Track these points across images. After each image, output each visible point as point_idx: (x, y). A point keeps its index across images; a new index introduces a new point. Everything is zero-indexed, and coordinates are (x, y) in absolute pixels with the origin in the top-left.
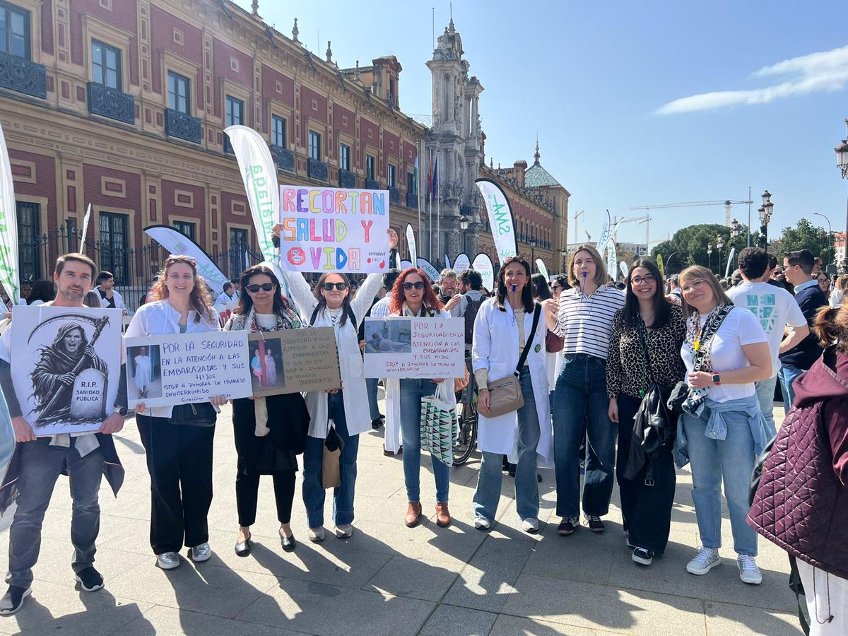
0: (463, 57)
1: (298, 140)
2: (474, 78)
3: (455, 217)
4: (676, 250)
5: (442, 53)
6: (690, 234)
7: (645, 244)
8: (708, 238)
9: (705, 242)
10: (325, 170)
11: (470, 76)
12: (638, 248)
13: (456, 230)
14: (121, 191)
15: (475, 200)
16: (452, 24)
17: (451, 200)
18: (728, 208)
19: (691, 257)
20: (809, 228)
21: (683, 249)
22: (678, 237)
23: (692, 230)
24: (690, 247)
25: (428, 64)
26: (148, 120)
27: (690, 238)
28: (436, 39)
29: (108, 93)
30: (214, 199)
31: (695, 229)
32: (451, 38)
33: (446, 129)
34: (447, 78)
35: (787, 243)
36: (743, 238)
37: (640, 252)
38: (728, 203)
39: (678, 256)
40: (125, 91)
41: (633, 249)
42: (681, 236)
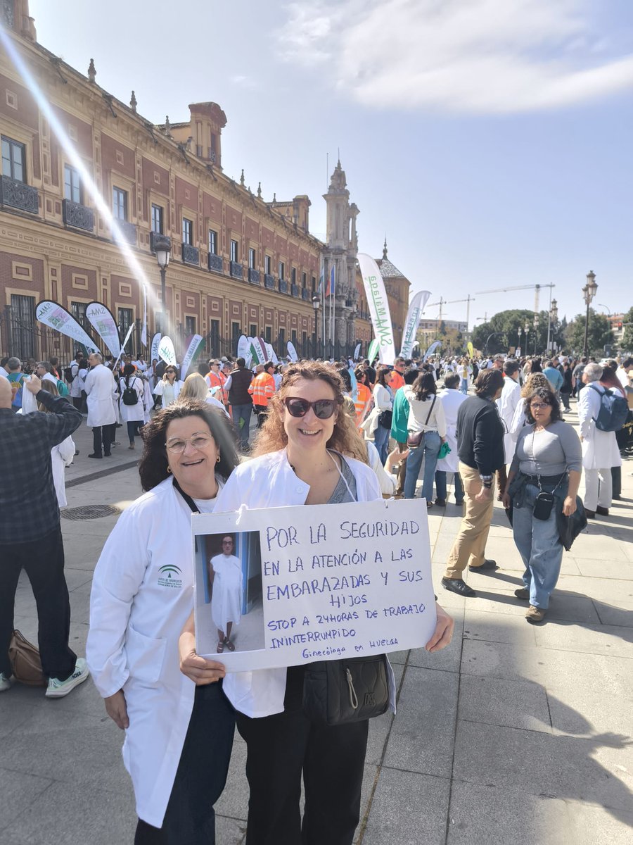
0: (346, 188)
1: (173, 226)
2: (353, 204)
3: (343, 309)
4: (494, 331)
5: (334, 189)
6: (505, 318)
7: (465, 321)
8: (519, 321)
9: (517, 324)
10: (196, 254)
11: (350, 202)
12: (459, 325)
13: (343, 318)
14: (28, 275)
15: (354, 295)
16: (339, 164)
17: (340, 296)
18: (538, 291)
19: (505, 336)
20: (595, 316)
21: (499, 329)
22: (495, 319)
23: (507, 314)
24: (505, 329)
25: (325, 196)
26: (49, 210)
27: (505, 321)
28: (329, 178)
29: (17, 186)
30: (105, 280)
31: (509, 313)
32: (339, 176)
33: (337, 244)
34: (337, 206)
35: (579, 327)
36: (546, 322)
37: (461, 328)
38: (538, 287)
39: (495, 336)
40: (30, 184)
41: (455, 326)
42: (498, 319)
